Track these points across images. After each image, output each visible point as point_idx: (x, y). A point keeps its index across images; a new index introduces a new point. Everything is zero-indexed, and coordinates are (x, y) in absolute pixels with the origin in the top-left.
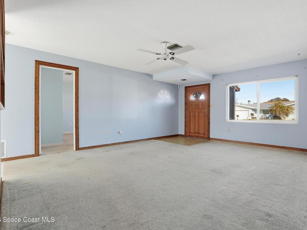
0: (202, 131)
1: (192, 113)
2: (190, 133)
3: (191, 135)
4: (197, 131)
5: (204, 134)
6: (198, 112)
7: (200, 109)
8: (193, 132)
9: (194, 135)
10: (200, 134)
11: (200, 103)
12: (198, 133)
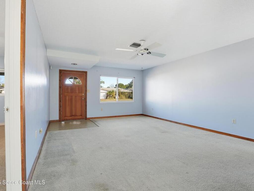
0: (79, 113)
1: (67, 97)
2: (66, 116)
3: (67, 119)
4: (73, 114)
5: (81, 115)
6: (75, 96)
7: (76, 93)
8: (69, 115)
9: (70, 118)
10: (77, 116)
11: (77, 88)
12: (75, 115)
